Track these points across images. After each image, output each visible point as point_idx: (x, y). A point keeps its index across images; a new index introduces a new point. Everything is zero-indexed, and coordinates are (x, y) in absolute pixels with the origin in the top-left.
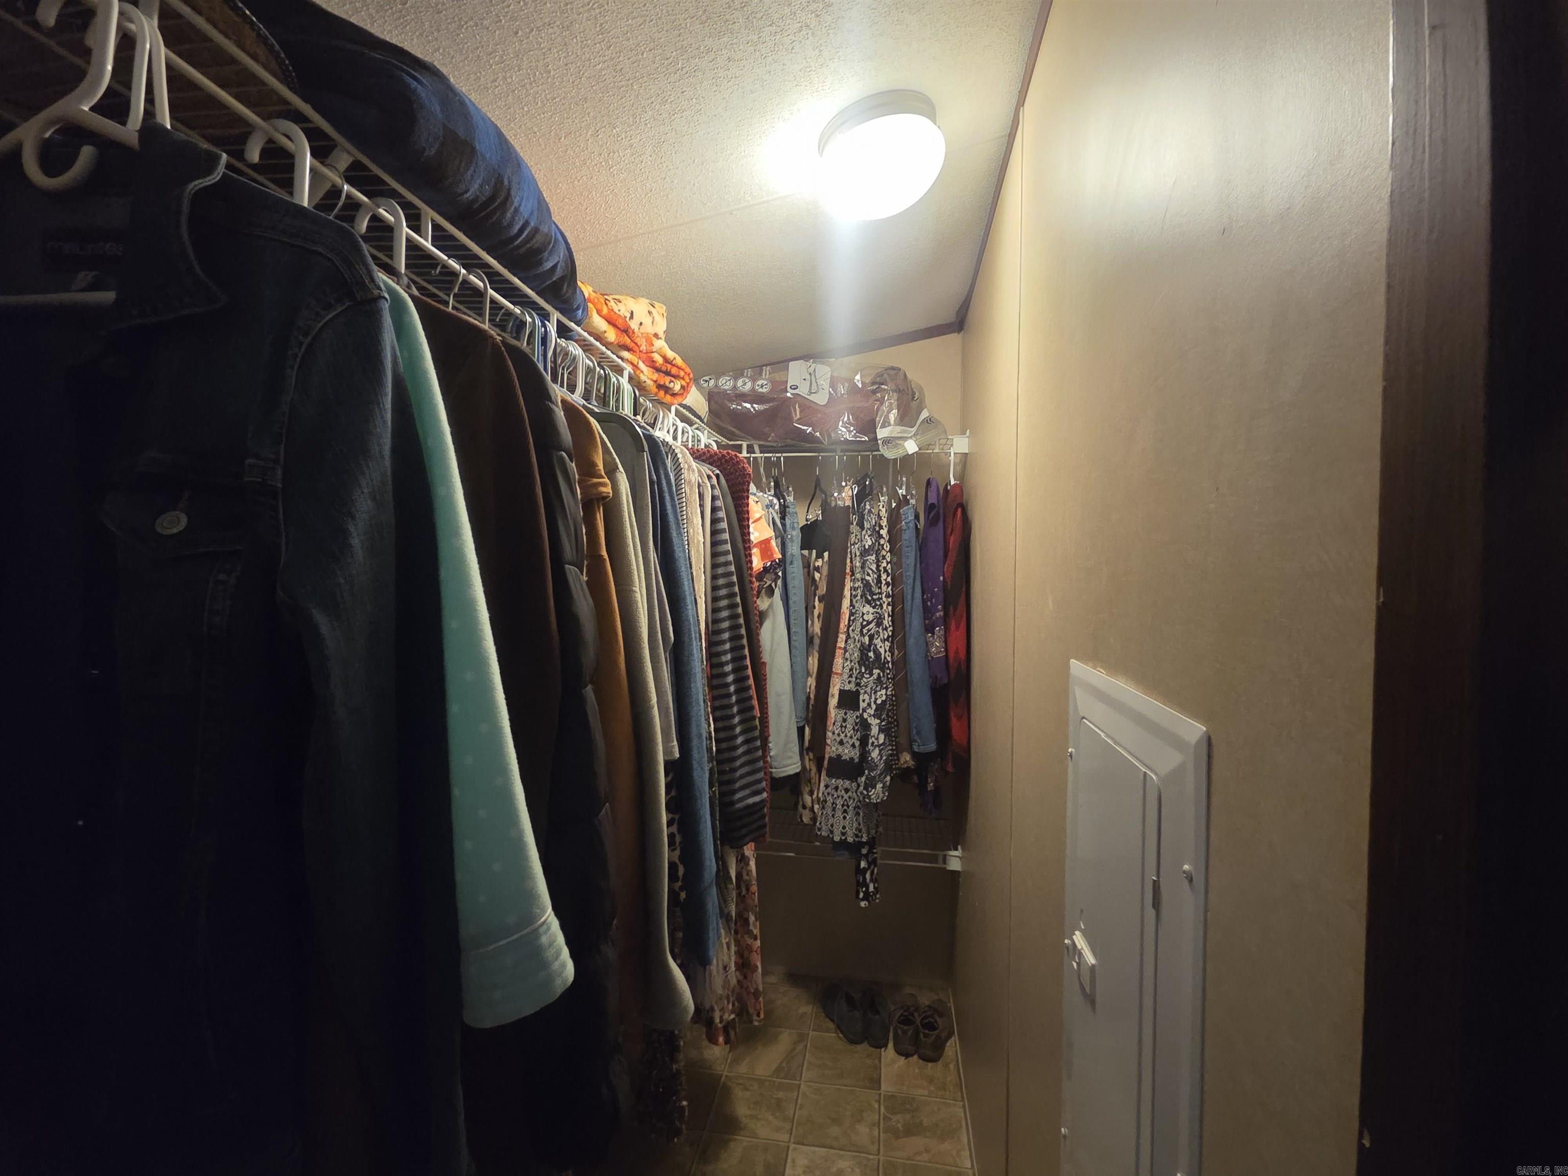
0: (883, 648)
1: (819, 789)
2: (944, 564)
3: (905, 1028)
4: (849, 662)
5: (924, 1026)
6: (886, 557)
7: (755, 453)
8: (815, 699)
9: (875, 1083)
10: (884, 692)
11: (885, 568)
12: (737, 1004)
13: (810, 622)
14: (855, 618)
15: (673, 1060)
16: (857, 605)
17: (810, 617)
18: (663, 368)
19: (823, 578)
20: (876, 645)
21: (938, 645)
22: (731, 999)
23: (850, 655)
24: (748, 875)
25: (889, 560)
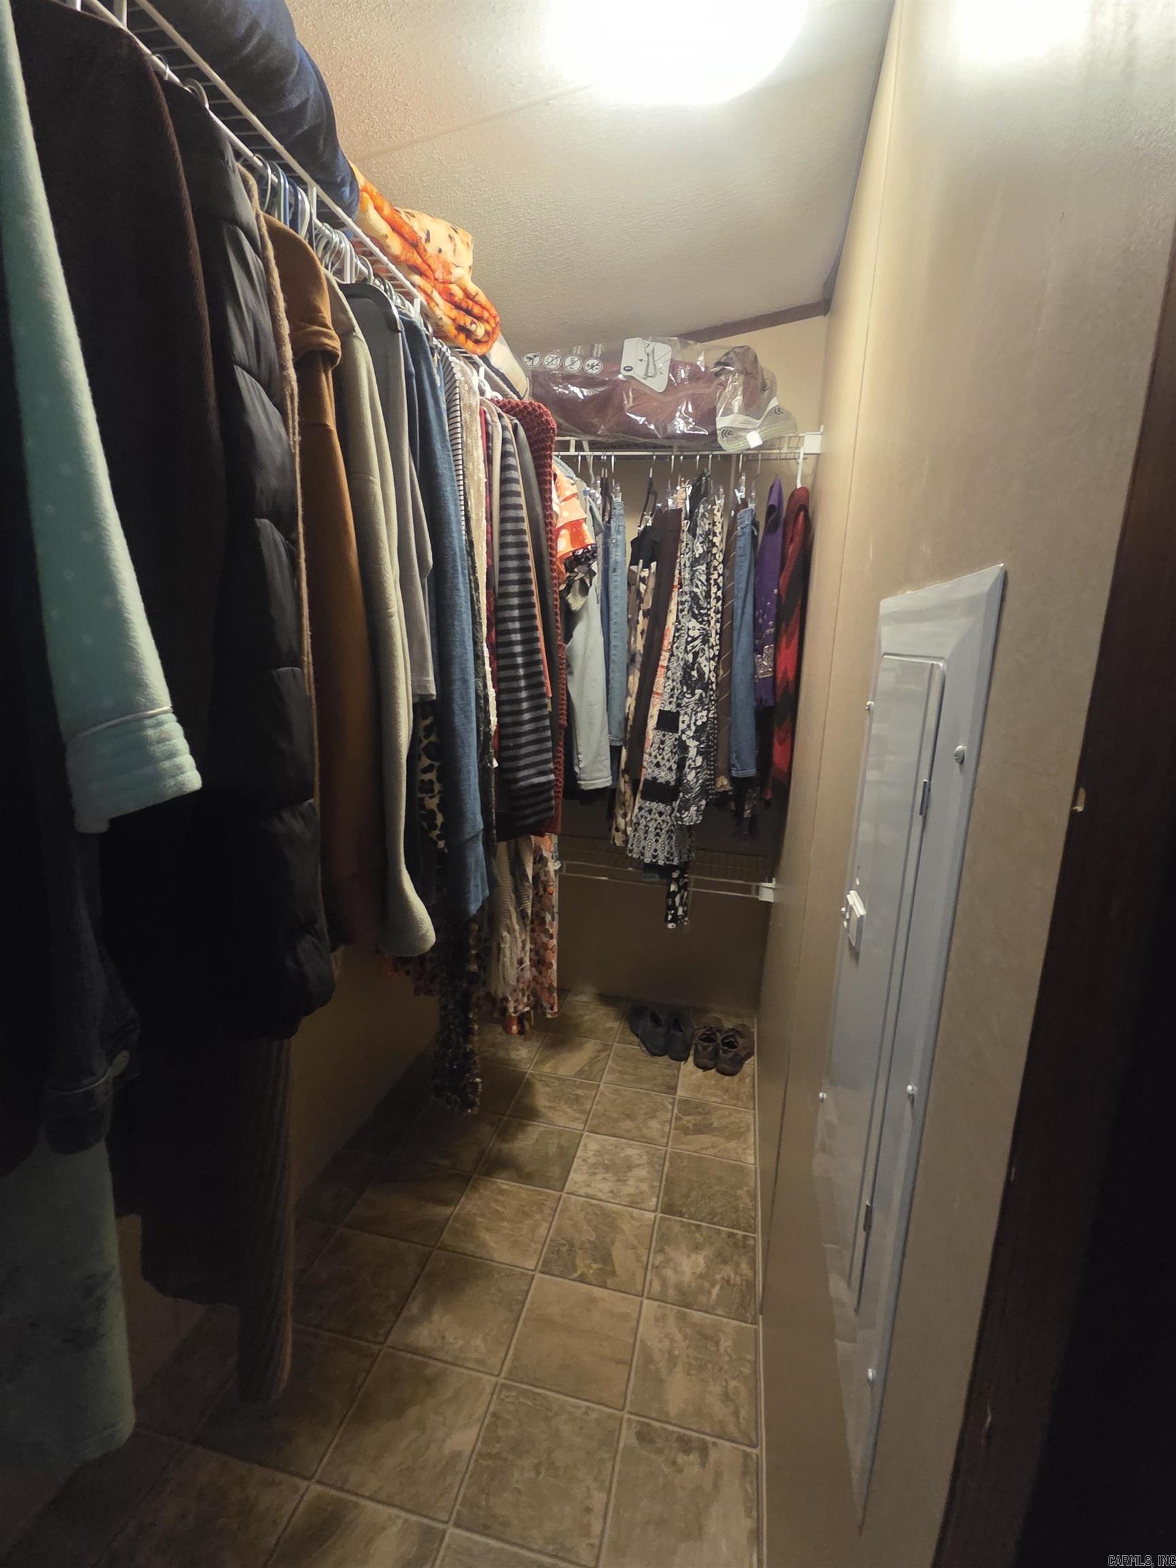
0: (707, 667)
1: (633, 811)
2: (780, 575)
3: (706, 1044)
4: (670, 682)
5: (724, 1044)
6: (718, 568)
7: (584, 451)
8: (633, 720)
9: (672, 1089)
10: (705, 713)
11: (716, 580)
12: (532, 998)
13: (633, 639)
14: (680, 635)
15: (467, 1041)
16: (683, 621)
17: (633, 632)
18: (463, 305)
19: (649, 590)
20: (700, 664)
21: (766, 664)
22: (527, 993)
23: (673, 674)
24: (545, 875)
25: (721, 572)
